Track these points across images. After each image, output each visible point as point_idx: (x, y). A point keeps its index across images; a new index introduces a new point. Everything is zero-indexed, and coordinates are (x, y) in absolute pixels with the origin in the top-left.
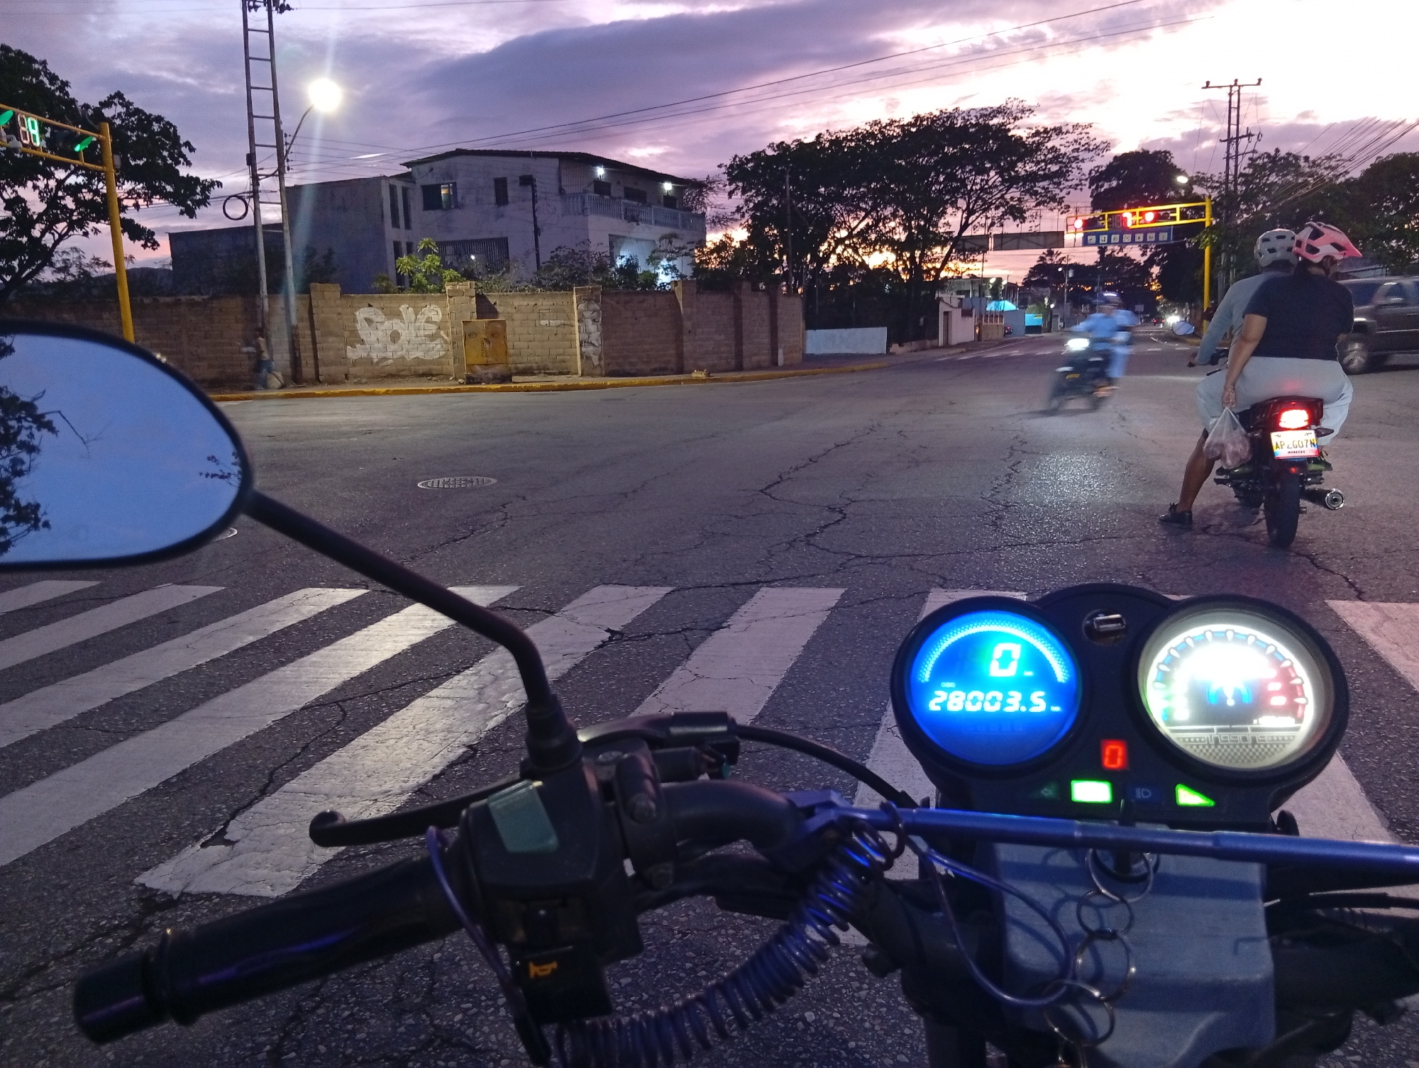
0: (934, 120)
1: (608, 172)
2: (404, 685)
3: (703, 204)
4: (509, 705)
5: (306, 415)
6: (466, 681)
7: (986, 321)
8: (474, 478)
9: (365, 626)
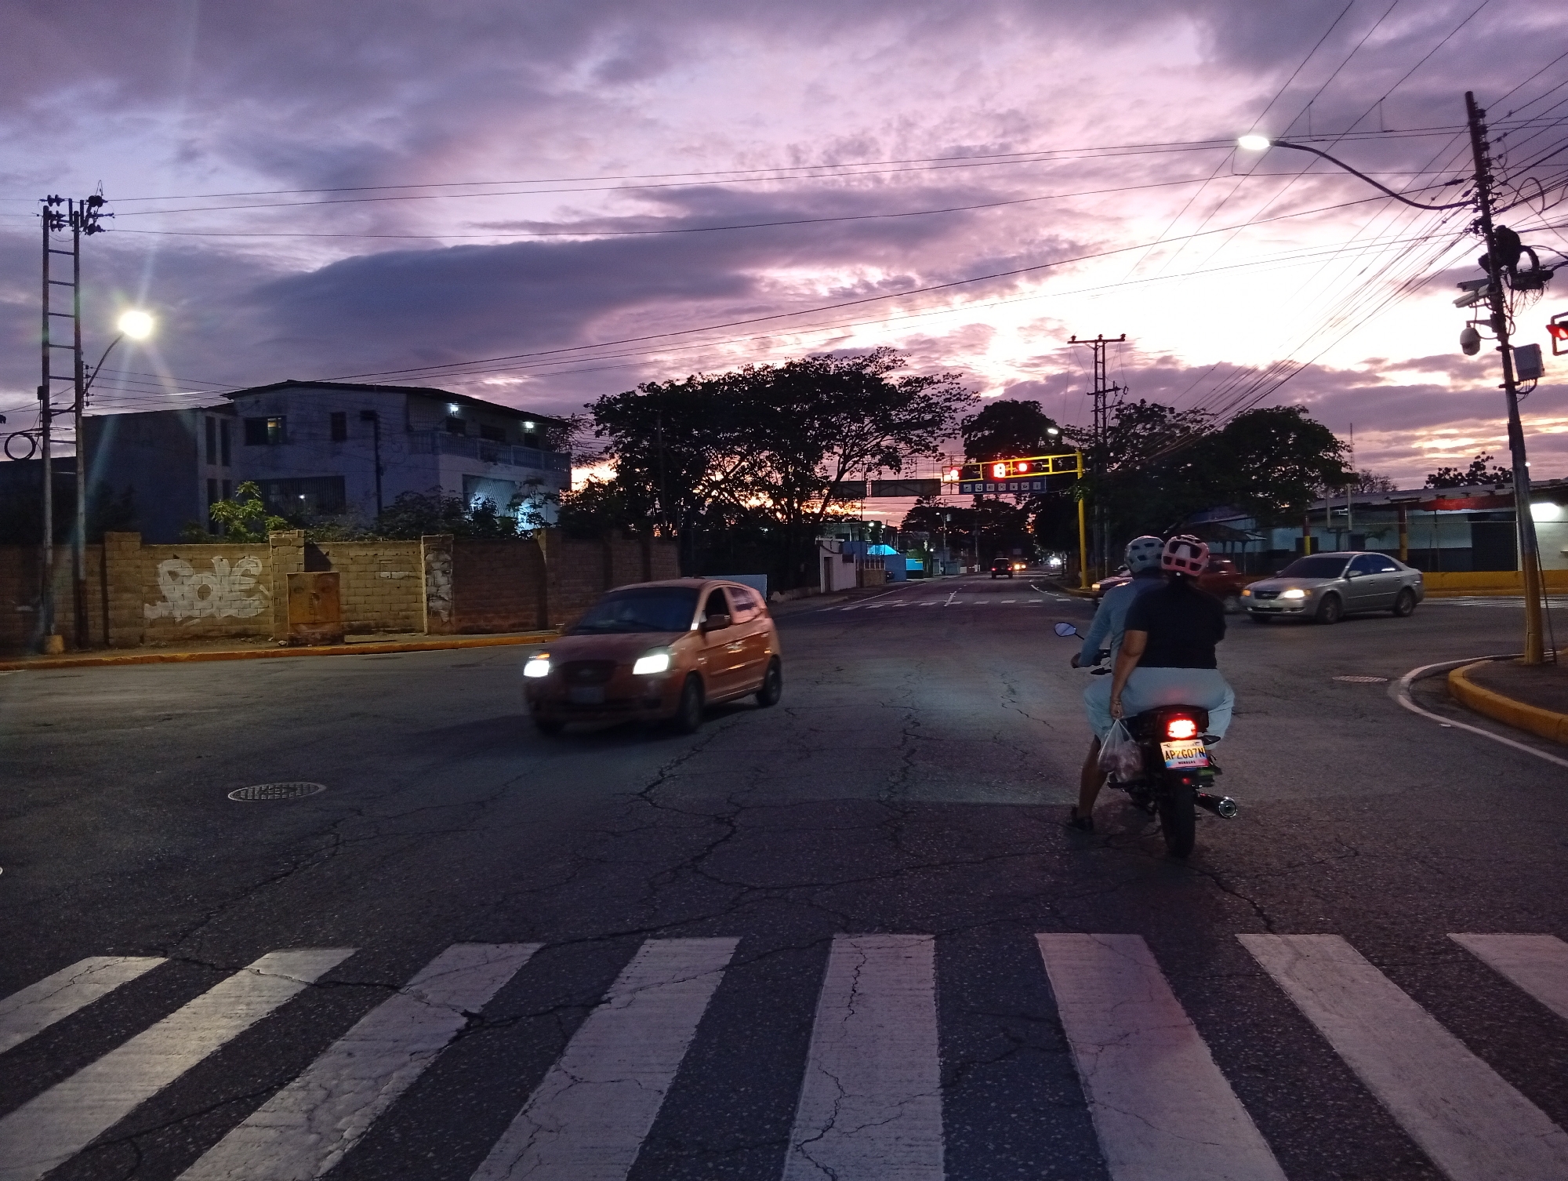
0: (805, 365)
1: (461, 409)
2: (214, 1107)
3: (566, 443)
4: (346, 1135)
5: (91, 693)
6: (291, 1100)
7: (867, 567)
8: (298, 784)
9: (164, 1016)
